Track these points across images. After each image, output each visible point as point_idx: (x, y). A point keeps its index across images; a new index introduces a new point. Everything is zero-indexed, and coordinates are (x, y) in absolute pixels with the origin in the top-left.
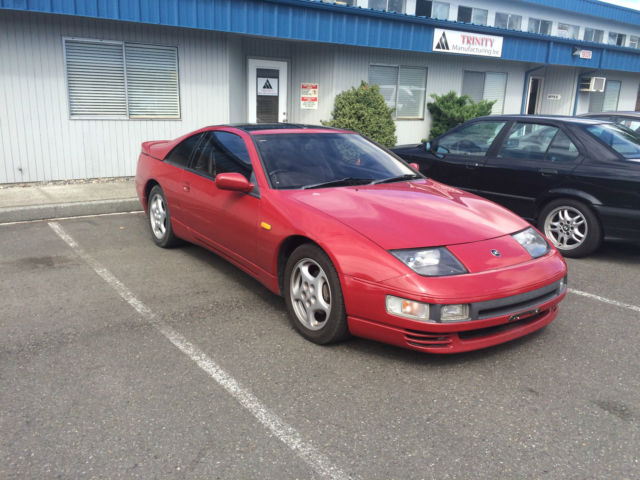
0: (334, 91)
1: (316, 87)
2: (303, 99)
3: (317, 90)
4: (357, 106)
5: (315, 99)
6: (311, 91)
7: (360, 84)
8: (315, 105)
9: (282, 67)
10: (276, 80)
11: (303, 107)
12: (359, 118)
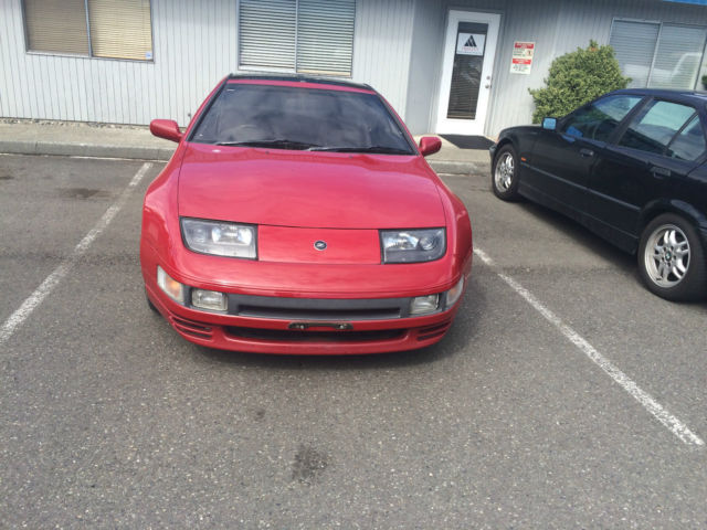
0: (554, 52)
1: (531, 47)
2: (515, 61)
3: (532, 50)
4: (574, 72)
5: (529, 62)
6: (526, 50)
7: (588, 44)
8: (528, 70)
9: (493, 21)
10: (483, 36)
11: (512, 70)
12: (573, 88)
